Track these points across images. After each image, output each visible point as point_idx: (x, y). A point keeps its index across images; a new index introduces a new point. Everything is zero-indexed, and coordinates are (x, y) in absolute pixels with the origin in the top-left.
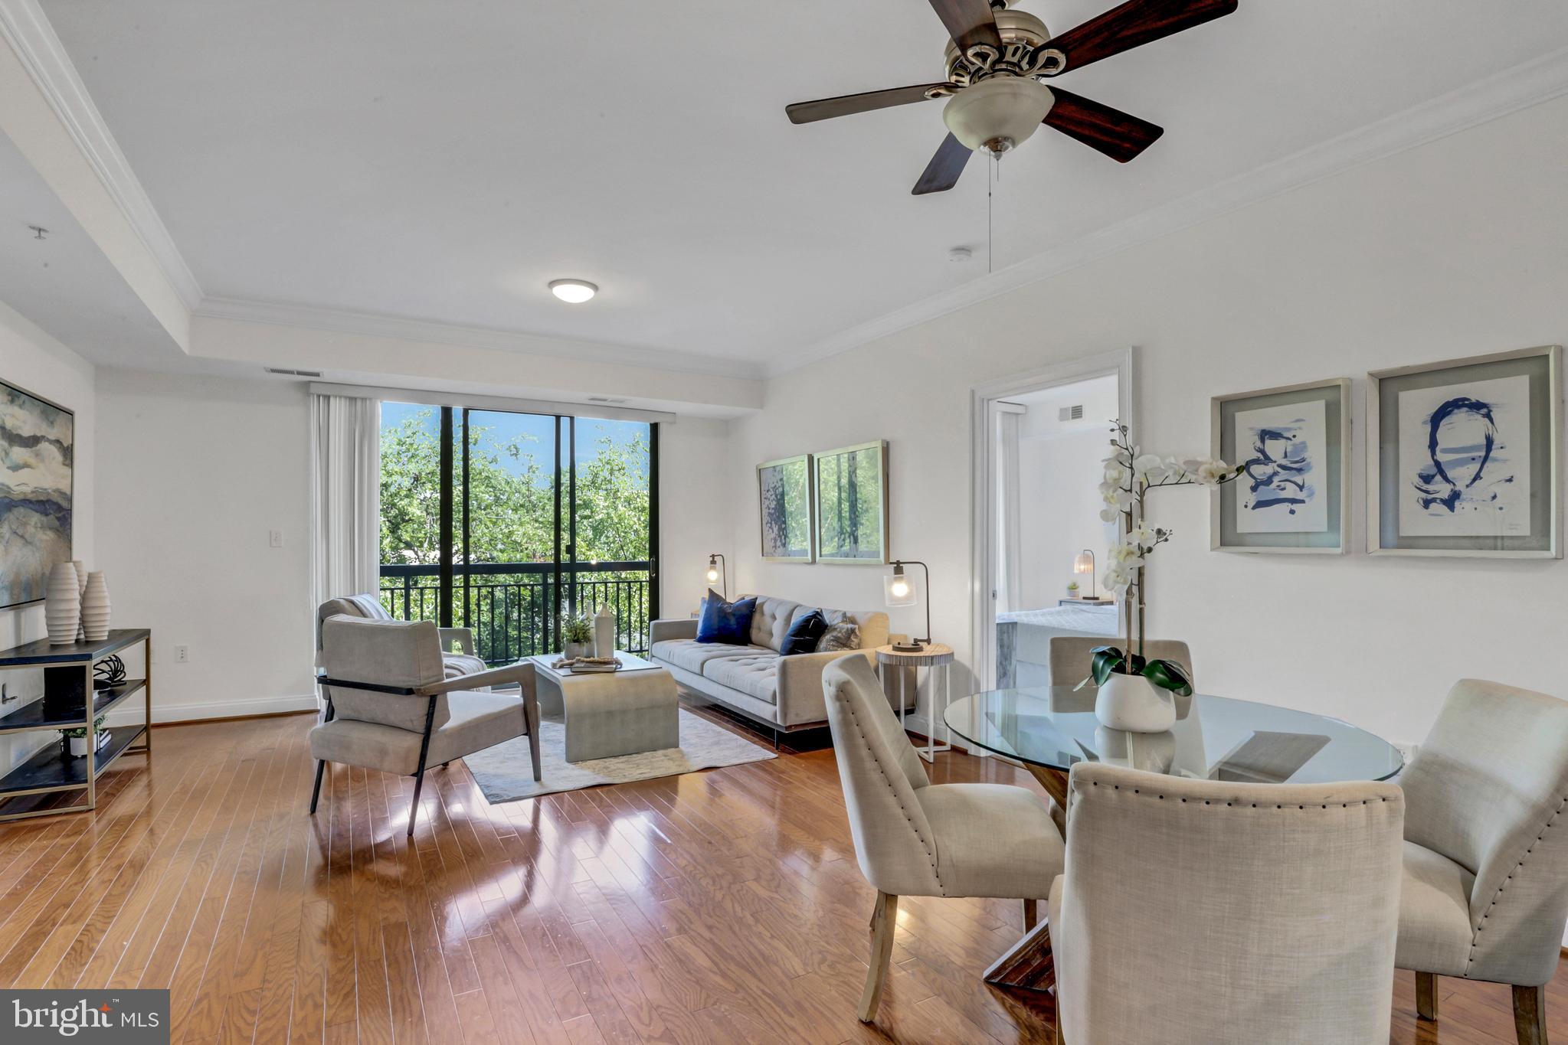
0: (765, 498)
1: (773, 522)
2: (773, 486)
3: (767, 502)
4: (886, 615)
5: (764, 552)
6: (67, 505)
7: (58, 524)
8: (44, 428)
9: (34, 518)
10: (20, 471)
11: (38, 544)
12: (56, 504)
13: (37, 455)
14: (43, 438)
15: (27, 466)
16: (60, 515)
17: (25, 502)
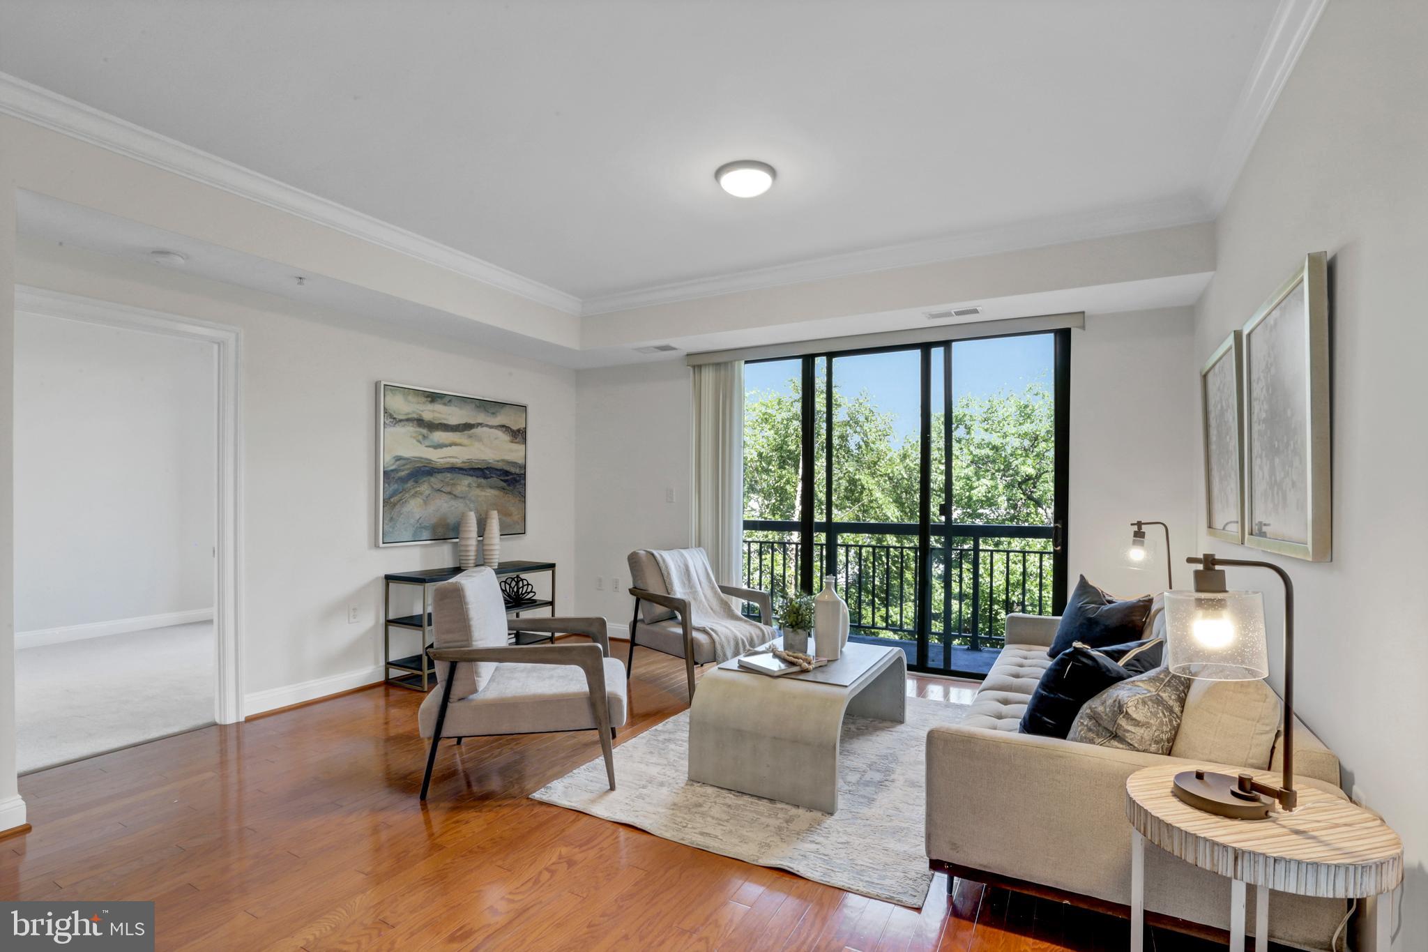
6: (517, 471)
7: (504, 484)
8: (481, 418)
9: (467, 480)
10: (445, 449)
11: (473, 498)
12: (500, 470)
13: (470, 437)
14: (480, 424)
15: (456, 444)
16: (506, 478)
17: (453, 469)
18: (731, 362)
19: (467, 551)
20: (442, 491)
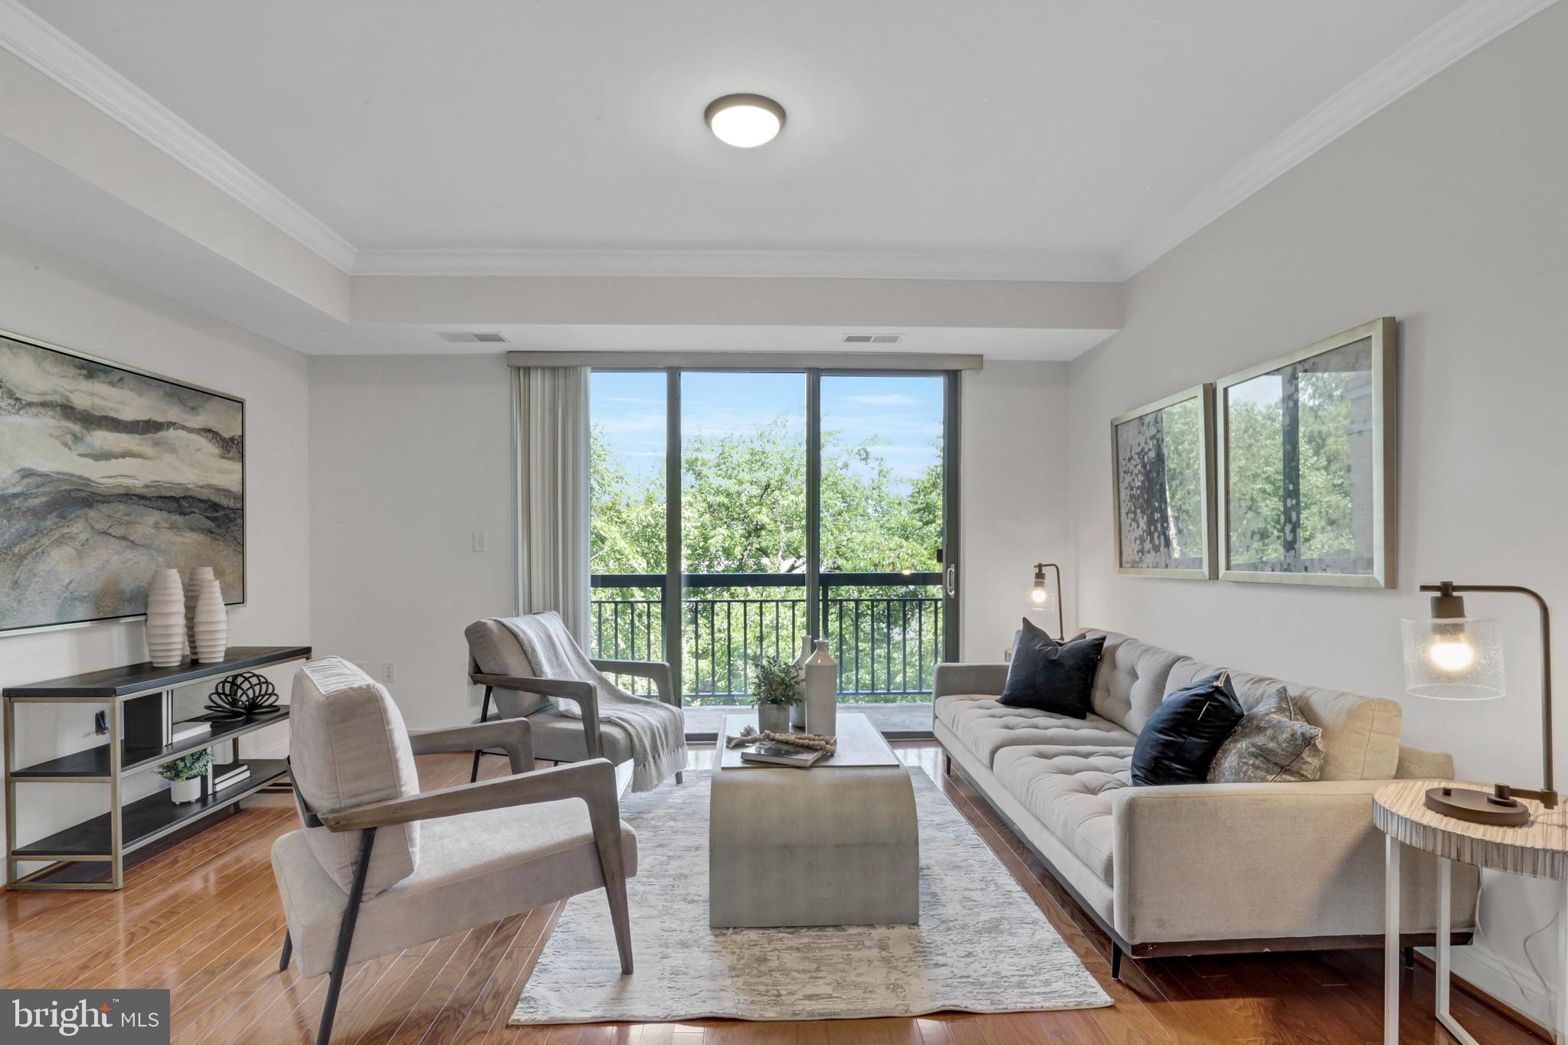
0: (1125, 472)
1: (1139, 511)
2: (1139, 449)
3: (1128, 478)
4: (1395, 704)
5: (1124, 560)
6: (232, 504)
7: (209, 524)
8: (173, 414)
9: (153, 517)
10: (113, 461)
11: (163, 547)
12: (205, 501)
13: (156, 444)
14: (171, 425)
15: (132, 455)
16: (215, 515)
17: (129, 497)
18: (575, 368)
19: (169, 636)
20: (110, 535)
